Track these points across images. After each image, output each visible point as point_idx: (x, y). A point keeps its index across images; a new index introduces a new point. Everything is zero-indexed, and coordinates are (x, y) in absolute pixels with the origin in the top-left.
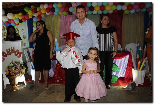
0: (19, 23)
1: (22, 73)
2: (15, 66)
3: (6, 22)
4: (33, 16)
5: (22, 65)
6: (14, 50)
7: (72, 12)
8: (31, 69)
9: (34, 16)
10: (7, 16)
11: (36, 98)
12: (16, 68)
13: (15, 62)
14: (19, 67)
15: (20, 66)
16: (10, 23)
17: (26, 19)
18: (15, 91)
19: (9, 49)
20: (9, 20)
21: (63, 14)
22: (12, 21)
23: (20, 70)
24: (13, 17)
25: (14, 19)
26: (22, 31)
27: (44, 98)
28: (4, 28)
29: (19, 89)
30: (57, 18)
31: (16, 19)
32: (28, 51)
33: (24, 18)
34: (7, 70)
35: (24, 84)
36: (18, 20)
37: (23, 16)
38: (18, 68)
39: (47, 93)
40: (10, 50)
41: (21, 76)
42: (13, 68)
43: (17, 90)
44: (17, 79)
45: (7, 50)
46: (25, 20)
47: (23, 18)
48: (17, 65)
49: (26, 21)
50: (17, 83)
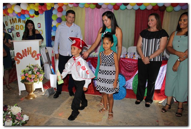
0: (35, 15)
1: (39, 79)
2: (32, 70)
3: (18, 13)
4: (52, 7)
5: (40, 69)
6: (30, 51)
7: (101, 6)
8: (50, 74)
9: (54, 7)
10: (20, 6)
11: (57, 109)
12: (33, 73)
13: (32, 66)
14: (37, 72)
15: (38, 70)
16: (24, 15)
17: (44, 11)
18: (31, 98)
19: (25, 50)
20: (23, 10)
21: (89, 7)
22: (26, 13)
23: (38, 76)
24: (27, 7)
25: (28, 10)
26: (38, 24)
27: (66, 109)
28: (16, 20)
29: (36, 97)
30: (82, 11)
31: (31, 9)
32: (47, 52)
33: (42, 9)
34: (23, 75)
35: (42, 91)
36: (34, 11)
37: (39, 6)
38: (35, 73)
39: (69, 103)
40: (27, 50)
41: (38, 82)
42: (30, 72)
43: (34, 98)
44: (34, 85)
45: (23, 51)
46: (42, 11)
47: (39, 10)
48: (34, 69)
49: (43, 13)
50: (34, 90)
